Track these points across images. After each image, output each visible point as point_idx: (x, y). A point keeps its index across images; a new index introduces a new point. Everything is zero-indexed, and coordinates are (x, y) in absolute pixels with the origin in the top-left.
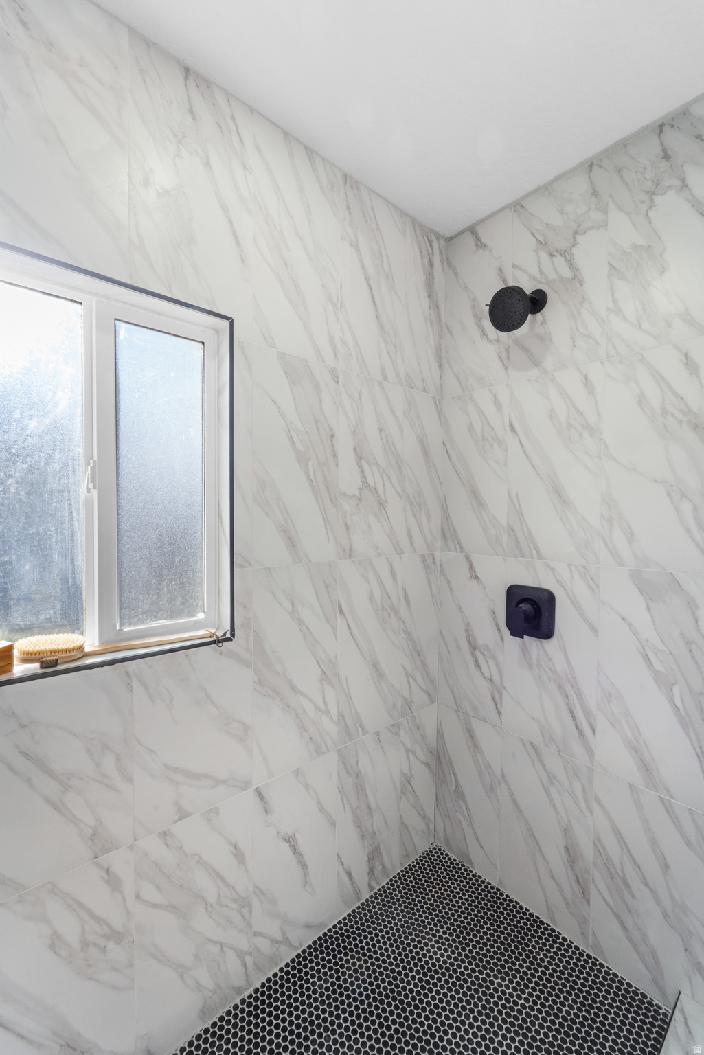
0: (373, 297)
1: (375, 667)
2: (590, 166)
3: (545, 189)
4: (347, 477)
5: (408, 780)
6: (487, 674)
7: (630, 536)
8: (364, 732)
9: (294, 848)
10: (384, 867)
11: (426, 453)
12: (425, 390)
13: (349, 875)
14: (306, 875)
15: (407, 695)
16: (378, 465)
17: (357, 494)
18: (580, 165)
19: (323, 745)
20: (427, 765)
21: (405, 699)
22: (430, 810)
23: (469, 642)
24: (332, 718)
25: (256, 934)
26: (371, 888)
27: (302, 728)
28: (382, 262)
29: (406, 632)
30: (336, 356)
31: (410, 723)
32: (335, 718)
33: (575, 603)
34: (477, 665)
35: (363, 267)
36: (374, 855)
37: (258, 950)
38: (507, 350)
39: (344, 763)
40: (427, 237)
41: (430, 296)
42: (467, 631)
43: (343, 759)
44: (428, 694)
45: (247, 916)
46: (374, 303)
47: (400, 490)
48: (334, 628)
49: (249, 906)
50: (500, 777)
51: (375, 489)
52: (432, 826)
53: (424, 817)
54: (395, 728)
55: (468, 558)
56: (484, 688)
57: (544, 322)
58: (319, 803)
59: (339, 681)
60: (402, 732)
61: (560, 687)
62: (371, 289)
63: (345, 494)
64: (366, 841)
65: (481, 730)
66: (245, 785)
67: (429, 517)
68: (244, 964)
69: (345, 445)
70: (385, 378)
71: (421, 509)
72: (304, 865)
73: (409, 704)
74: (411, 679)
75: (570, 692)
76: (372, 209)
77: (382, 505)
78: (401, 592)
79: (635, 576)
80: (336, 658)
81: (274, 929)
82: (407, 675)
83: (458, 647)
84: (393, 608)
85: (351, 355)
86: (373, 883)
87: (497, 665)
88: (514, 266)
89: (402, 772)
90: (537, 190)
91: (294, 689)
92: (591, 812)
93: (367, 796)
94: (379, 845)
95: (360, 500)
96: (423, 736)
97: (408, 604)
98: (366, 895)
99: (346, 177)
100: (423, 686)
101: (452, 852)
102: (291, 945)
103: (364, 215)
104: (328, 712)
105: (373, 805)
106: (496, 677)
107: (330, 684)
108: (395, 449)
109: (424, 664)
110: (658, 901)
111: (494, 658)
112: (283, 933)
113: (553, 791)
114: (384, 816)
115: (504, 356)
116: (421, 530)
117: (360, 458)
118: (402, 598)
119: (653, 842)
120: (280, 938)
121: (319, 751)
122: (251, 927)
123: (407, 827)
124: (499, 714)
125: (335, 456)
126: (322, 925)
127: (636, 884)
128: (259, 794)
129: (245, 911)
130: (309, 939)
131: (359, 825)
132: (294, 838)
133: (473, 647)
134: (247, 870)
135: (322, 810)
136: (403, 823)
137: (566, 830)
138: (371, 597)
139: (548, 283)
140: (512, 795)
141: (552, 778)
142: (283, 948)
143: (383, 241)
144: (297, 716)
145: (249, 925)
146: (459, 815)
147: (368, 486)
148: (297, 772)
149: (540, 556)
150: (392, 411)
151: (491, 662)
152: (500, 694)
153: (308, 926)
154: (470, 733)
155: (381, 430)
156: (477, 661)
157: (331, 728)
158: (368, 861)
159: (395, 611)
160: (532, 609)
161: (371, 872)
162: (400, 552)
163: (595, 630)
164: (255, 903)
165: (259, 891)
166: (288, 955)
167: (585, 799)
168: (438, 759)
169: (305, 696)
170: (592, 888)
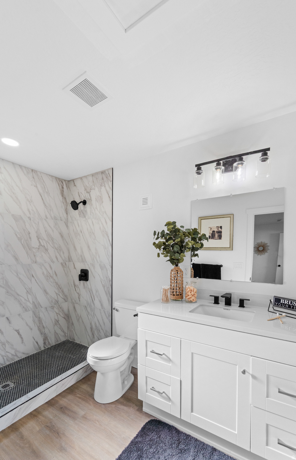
0: (42, 198)
1: (45, 291)
2: (93, 175)
3: (86, 177)
4: (35, 243)
5: (57, 321)
6: (77, 292)
7: (99, 257)
8: (41, 307)
9: (19, 333)
10: (49, 343)
11: (62, 236)
12: (61, 220)
13: (37, 343)
14: (22, 340)
15: (56, 299)
16: (45, 240)
17: (38, 247)
18: (91, 174)
19: (27, 309)
20: (64, 318)
21: (56, 300)
22: (66, 330)
23: (74, 284)
24: (30, 303)
25: (7, 352)
26: (45, 347)
27: (21, 304)
28: (45, 189)
29: (56, 283)
30: (30, 214)
31: (58, 306)
32: (32, 303)
33: (91, 272)
34: (76, 290)
35: (39, 191)
36: (45, 339)
37: (8, 356)
38: (80, 212)
39: (35, 314)
40: (61, 181)
41: (62, 196)
42: (74, 282)
43: (34, 313)
44: (64, 299)
45: (4, 347)
46: (43, 200)
47: (53, 246)
48: (31, 280)
49: (5, 345)
50: (80, 316)
51: (44, 246)
52: (66, 335)
53: (64, 332)
54: (52, 307)
55: (73, 263)
56: (77, 295)
57: (86, 208)
58: (26, 323)
59: (33, 294)
60: (55, 309)
61: (90, 292)
62: (41, 196)
63: (34, 247)
64: (43, 335)
65: (76, 306)
66: (3, 316)
67: (63, 253)
68: (4, 359)
69: (33, 235)
70: (47, 218)
71: (60, 251)
72: (22, 338)
73: (57, 302)
74: (58, 295)
75: (91, 292)
76: (41, 177)
77: (47, 250)
78: (54, 272)
79: (100, 265)
80: (31, 288)
81: (13, 352)
82: (56, 294)
83: (72, 286)
84: (51, 276)
85: (35, 213)
86: (45, 346)
87: (79, 289)
88: (81, 193)
89: (55, 319)
90: (85, 176)
91: (18, 295)
92: (94, 318)
93: (42, 324)
94: (47, 337)
95: (39, 249)
96: (63, 310)
97: (56, 275)
98: (43, 349)
99: (32, 170)
100: (63, 297)
101: (71, 339)
102: (18, 357)
103: (39, 179)
104: (29, 301)
105: (45, 326)
106: (79, 293)
107: (30, 294)
108: (51, 236)
109: (63, 291)
110: (104, 332)
111: (79, 288)
112: (16, 353)
113: (89, 315)
114: (49, 329)
115: (79, 214)
116: (61, 256)
117: (39, 239)
118: (54, 274)
119: (103, 320)
120: (14, 354)
121: (26, 310)
122: (5, 350)
123: (57, 333)
124: (80, 301)
125: (30, 238)
126: (28, 354)
127: (101, 330)
128: (7, 318)
129: (4, 346)
130: (24, 356)
131: (40, 330)
132: (18, 331)
133: (75, 286)
134: (4, 336)
135: (27, 325)
136: (56, 332)
137: (91, 324)
138: (43, 273)
139: (86, 199)
140: (82, 320)
141: (88, 313)
142: (15, 357)
143: (45, 184)
144: (19, 301)
145: (5, 349)
146: (72, 329)
147: (41, 245)
148: (19, 315)
149: (86, 262)
150: (50, 226)
151: (78, 288)
152: (80, 296)
153: (23, 353)
154: (74, 308)
155: (46, 231)
156: (75, 289)
157: (30, 305)
158: (44, 340)
159: (52, 277)
160: (84, 275)
161: (45, 343)
162: (53, 262)
163: (94, 278)
164: (7, 344)
165: (8, 342)
166: (17, 359)
167: (94, 315)
168: (68, 317)
169: (22, 296)
170: (95, 335)
